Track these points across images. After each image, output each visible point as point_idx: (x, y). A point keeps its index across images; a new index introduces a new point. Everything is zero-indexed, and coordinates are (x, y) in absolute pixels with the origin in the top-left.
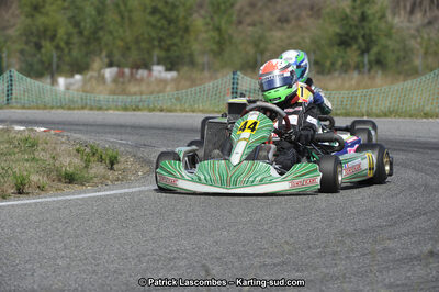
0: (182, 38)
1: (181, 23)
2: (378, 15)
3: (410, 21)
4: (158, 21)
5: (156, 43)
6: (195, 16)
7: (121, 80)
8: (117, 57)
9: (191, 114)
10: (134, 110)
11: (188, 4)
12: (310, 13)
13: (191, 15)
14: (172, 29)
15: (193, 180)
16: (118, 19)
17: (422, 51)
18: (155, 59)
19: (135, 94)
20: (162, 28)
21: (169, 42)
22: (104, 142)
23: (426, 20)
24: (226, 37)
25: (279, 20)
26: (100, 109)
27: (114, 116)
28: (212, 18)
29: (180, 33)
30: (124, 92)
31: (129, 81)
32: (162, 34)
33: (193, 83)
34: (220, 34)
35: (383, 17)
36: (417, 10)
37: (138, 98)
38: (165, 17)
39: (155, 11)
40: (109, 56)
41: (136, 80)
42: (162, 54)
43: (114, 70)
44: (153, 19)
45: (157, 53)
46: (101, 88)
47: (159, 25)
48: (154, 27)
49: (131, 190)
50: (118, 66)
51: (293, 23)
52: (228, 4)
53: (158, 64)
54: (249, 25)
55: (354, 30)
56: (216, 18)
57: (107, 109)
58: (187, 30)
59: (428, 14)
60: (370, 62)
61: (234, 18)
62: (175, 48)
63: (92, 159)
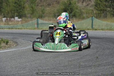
0: (23, 10)
1: (22, 6)
2: (74, 3)
3: (82, 5)
4: (16, 5)
5: (16, 11)
6: (26, 4)
7: (7, 21)
8: (6, 15)
9: (27, 30)
10: (12, 29)
11: (24, 1)
12: (56, 3)
13: (25, 4)
14: (20, 7)
15: (45, 48)
16: (6, 5)
17: (85, 13)
18: (16, 15)
19: (11, 25)
20: (17, 7)
21: (19, 11)
22: (4, 37)
23: (86, 4)
24: (34, 9)
25: (48, 5)
26: (3, 29)
27: (6, 30)
28: (30, 4)
29: (22, 9)
30: (8, 24)
31: (9, 21)
32: (17, 9)
33: (26, 21)
34: (33, 9)
35: (75, 3)
36: (84, 2)
37: (12, 26)
38: (18, 4)
39: (15, 3)
40: (4, 15)
41: (11, 21)
42: (17, 14)
43: (5, 18)
44: (15, 5)
45: (16, 14)
46: (2, 23)
47: (17, 6)
48: (15, 7)
49: (12, 50)
50: (6, 17)
51: (52, 5)
52: (35, 1)
53: (17, 16)
54: (40, 6)
55: (68, 7)
56: (31, 4)
57: (4, 29)
58: (24, 8)
59: (87, 3)
60: (72, 15)
61: (36, 4)
62: (21, 12)
63: (2, 42)
